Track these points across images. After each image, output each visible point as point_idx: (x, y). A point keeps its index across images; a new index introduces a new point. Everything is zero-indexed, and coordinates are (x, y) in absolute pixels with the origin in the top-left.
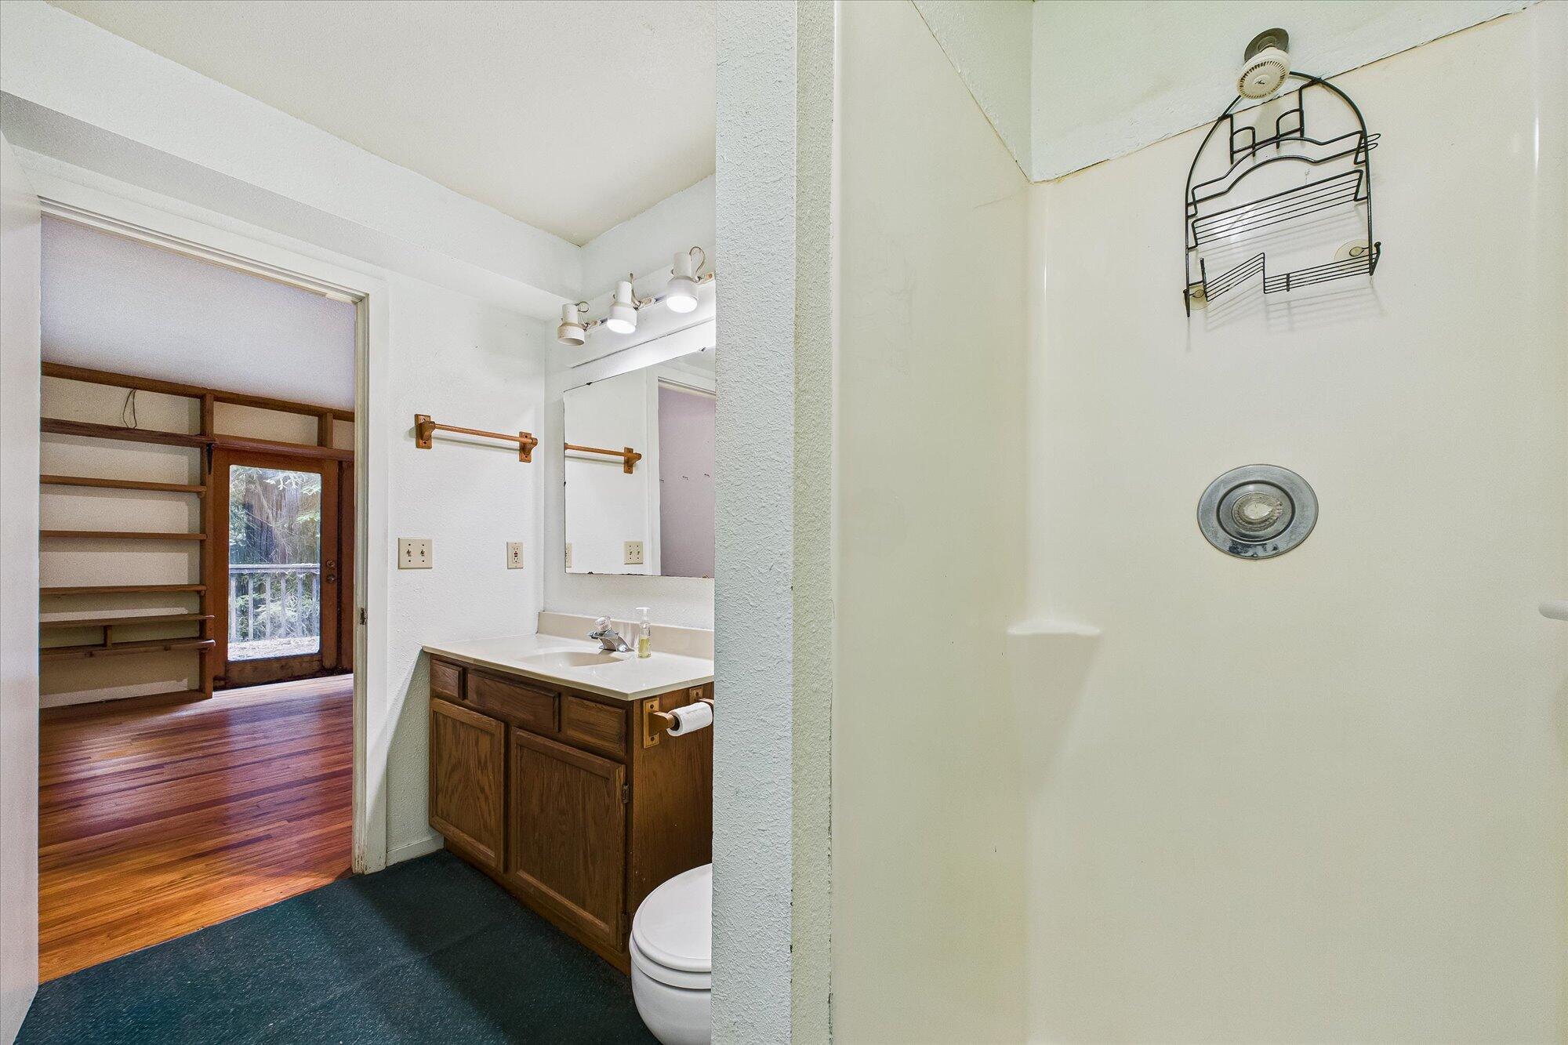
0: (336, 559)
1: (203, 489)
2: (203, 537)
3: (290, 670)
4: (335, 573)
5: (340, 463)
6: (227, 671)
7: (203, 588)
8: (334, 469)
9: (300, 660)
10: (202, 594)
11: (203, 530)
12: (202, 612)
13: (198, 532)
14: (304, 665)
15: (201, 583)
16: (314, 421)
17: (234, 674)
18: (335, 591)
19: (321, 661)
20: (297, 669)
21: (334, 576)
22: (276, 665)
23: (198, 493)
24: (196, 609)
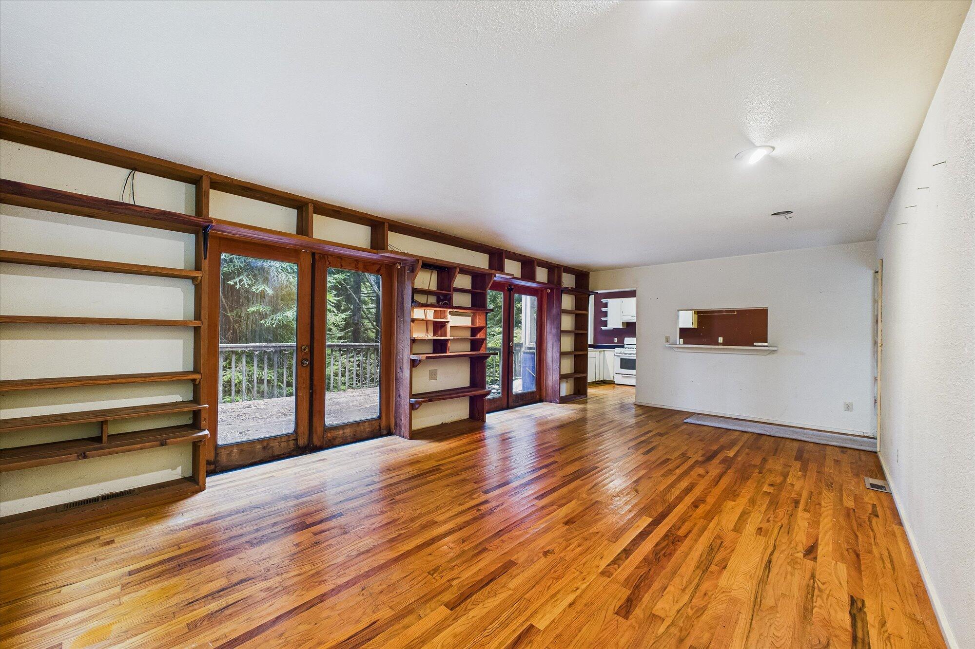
0: (309, 343)
1: (198, 274)
2: (198, 323)
3: (270, 451)
4: (308, 357)
5: (313, 254)
6: (217, 455)
7: (197, 376)
8: (308, 261)
9: (279, 440)
10: (197, 383)
11: (198, 316)
12: (196, 400)
13: (193, 318)
14: (282, 444)
15: (196, 370)
16: (293, 213)
17: (223, 458)
18: (308, 374)
19: (296, 440)
20: (277, 448)
21: (307, 360)
22: (259, 446)
23: (194, 279)
24: (190, 397)
